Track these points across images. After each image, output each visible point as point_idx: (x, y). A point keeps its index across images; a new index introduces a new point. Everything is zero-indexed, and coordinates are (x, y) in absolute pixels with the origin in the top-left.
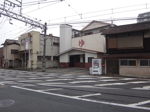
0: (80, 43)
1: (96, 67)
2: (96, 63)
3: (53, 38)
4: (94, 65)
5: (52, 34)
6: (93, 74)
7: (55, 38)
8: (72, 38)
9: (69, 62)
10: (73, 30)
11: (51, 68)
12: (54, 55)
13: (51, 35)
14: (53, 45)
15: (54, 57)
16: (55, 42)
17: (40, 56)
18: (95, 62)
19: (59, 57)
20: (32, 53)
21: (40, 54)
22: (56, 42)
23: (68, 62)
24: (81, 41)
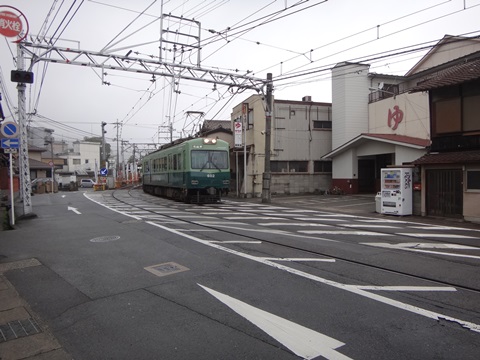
0: (390, 116)
1: (392, 192)
2: (391, 181)
3: (314, 107)
4: (387, 187)
5: (310, 98)
6: (382, 212)
7: (320, 107)
8: (371, 102)
9: (356, 177)
10: (374, 77)
11: (308, 194)
12: (318, 158)
13: (307, 100)
14: (312, 127)
15: (316, 162)
16: (320, 119)
17: (277, 161)
18: (389, 176)
19: (331, 162)
20: (254, 155)
21: (275, 155)
22: (323, 117)
23: (351, 177)
24: (393, 111)
